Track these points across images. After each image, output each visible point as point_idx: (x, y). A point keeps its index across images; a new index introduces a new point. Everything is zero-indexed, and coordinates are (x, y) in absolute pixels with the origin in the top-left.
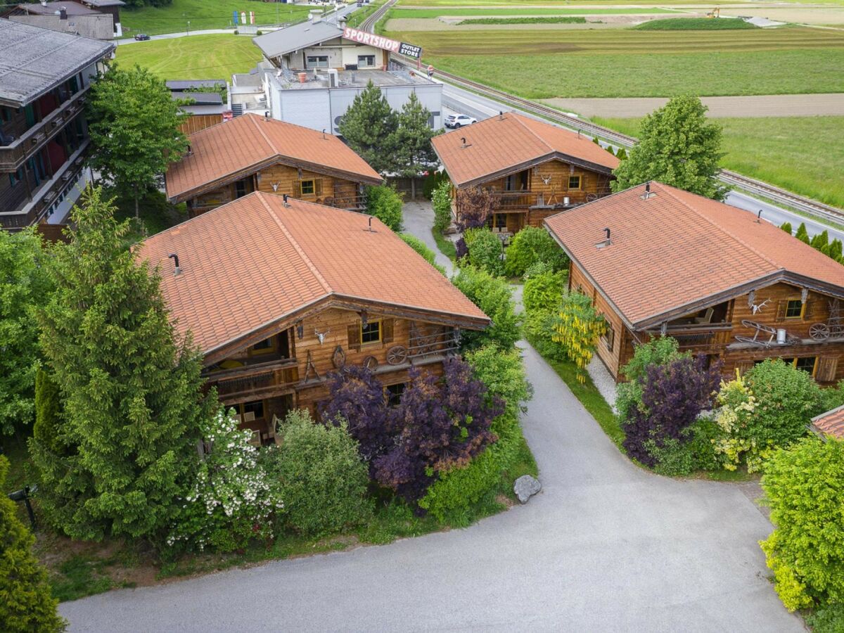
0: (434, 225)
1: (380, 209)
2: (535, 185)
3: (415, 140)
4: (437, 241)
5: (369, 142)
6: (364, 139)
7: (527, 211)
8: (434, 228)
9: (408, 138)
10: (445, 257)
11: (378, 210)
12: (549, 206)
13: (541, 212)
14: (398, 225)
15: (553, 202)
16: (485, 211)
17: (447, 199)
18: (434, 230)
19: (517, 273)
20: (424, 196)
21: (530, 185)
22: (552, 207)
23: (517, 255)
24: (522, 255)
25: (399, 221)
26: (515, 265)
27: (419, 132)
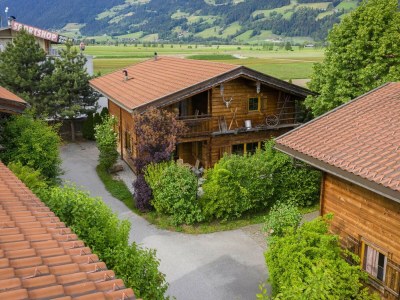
0: (98, 163)
1: (24, 147)
2: (216, 109)
3: (73, 81)
4: (105, 182)
5: (22, 85)
6: (17, 81)
7: (208, 139)
8: (98, 167)
9: (66, 81)
10: (118, 201)
11: (20, 150)
12: (233, 131)
13: (223, 139)
14: (54, 168)
15: (234, 126)
16: (172, 139)
17: (112, 133)
18: (98, 169)
19: (218, 216)
20: (84, 137)
21: (211, 109)
22: (235, 132)
23: (219, 192)
24: (225, 191)
25: (54, 162)
26: (216, 206)
27: (75, 75)
